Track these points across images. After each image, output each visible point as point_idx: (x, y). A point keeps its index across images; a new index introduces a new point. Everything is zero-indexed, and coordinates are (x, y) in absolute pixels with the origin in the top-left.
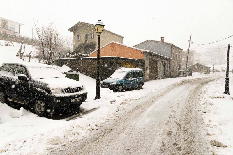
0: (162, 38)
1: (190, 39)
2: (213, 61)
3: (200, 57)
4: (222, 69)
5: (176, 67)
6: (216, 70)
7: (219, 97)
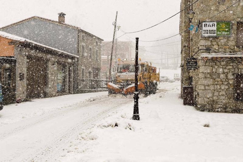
0: (62, 15)
1: (116, 20)
2: (164, 61)
3: (145, 55)
4: (176, 76)
5: (90, 73)
6: (165, 78)
7: (110, 125)
